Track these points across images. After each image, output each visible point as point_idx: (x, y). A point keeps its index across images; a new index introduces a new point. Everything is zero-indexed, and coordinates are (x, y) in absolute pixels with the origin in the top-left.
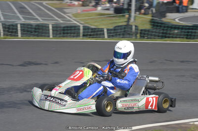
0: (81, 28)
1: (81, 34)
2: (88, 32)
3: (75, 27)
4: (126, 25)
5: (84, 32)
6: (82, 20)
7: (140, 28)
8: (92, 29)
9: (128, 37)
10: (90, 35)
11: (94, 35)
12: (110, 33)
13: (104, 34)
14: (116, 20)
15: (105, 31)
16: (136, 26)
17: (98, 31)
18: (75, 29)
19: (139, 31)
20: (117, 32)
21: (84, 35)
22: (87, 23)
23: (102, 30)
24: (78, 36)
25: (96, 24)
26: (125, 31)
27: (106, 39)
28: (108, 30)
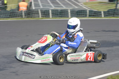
0: (88, 11)
1: (88, 15)
2: (92, 14)
3: (84, 11)
5: (89, 14)
6: (89, 6)
8: (94, 12)
9: (116, 16)
10: (93, 16)
11: (95, 15)
12: (105, 14)
13: (101, 15)
14: (110, 6)
15: (102, 13)
17: (98, 13)
18: (84, 12)
20: (110, 13)
21: (89, 16)
22: (92, 8)
23: (100, 12)
24: (86, 16)
25: (98, 8)
26: (114, 13)
27: (103, 17)
28: (104, 12)
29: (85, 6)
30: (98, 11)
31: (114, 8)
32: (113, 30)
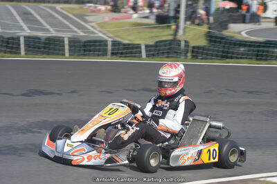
0: (110, 43)
1: (109, 52)
2: (118, 49)
3: (100, 41)
4: (171, 40)
5: (113, 49)
6: (111, 32)
7: (193, 44)
8: (124, 45)
9: (174, 57)
10: (122, 53)
11: (126, 53)
12: (150, 51)
13: (140, 52)
14: (158, 32)
15: (143, 47)
16: (186, 42)
17: (133, 48)
18: (100, 45)
19: (190, 49)
20: (159, 50)
21: (113, 54)
22: (116, 36)
23: (138, 47)
24: (104, 54)
25: (130, 38)
26: (170, 49)
27: (144, 59)
28: (147, 46)
30: (134, 44)
31: (170, 38)
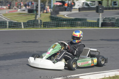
0: (8, 22)
1: (8, 26)
2: (12, 25)
3: (3, 22)
4: (34, 20)
5: (9, 25)
6: (9, 17)
7: (43, 21)
8: (14, 23)
9: (35, 27)
10: (13, 27)
11: (15, 26)
12: (25, 25)
13: (21, 26)
14: (29, 17)
15: (22, 23)
16: (40, 20)
17: (18, 24)
18: (3, 24)
19: (42, 23)
20: (29, 24)
21: (9, 27)
22: (12, 19)
23: (20, 23)
24: (6, 27)
26: (34, 24)
27: (23, 29)
28: (24, 23)
29: (4, 18)
30: (18, 22)
32: (33, 41)
